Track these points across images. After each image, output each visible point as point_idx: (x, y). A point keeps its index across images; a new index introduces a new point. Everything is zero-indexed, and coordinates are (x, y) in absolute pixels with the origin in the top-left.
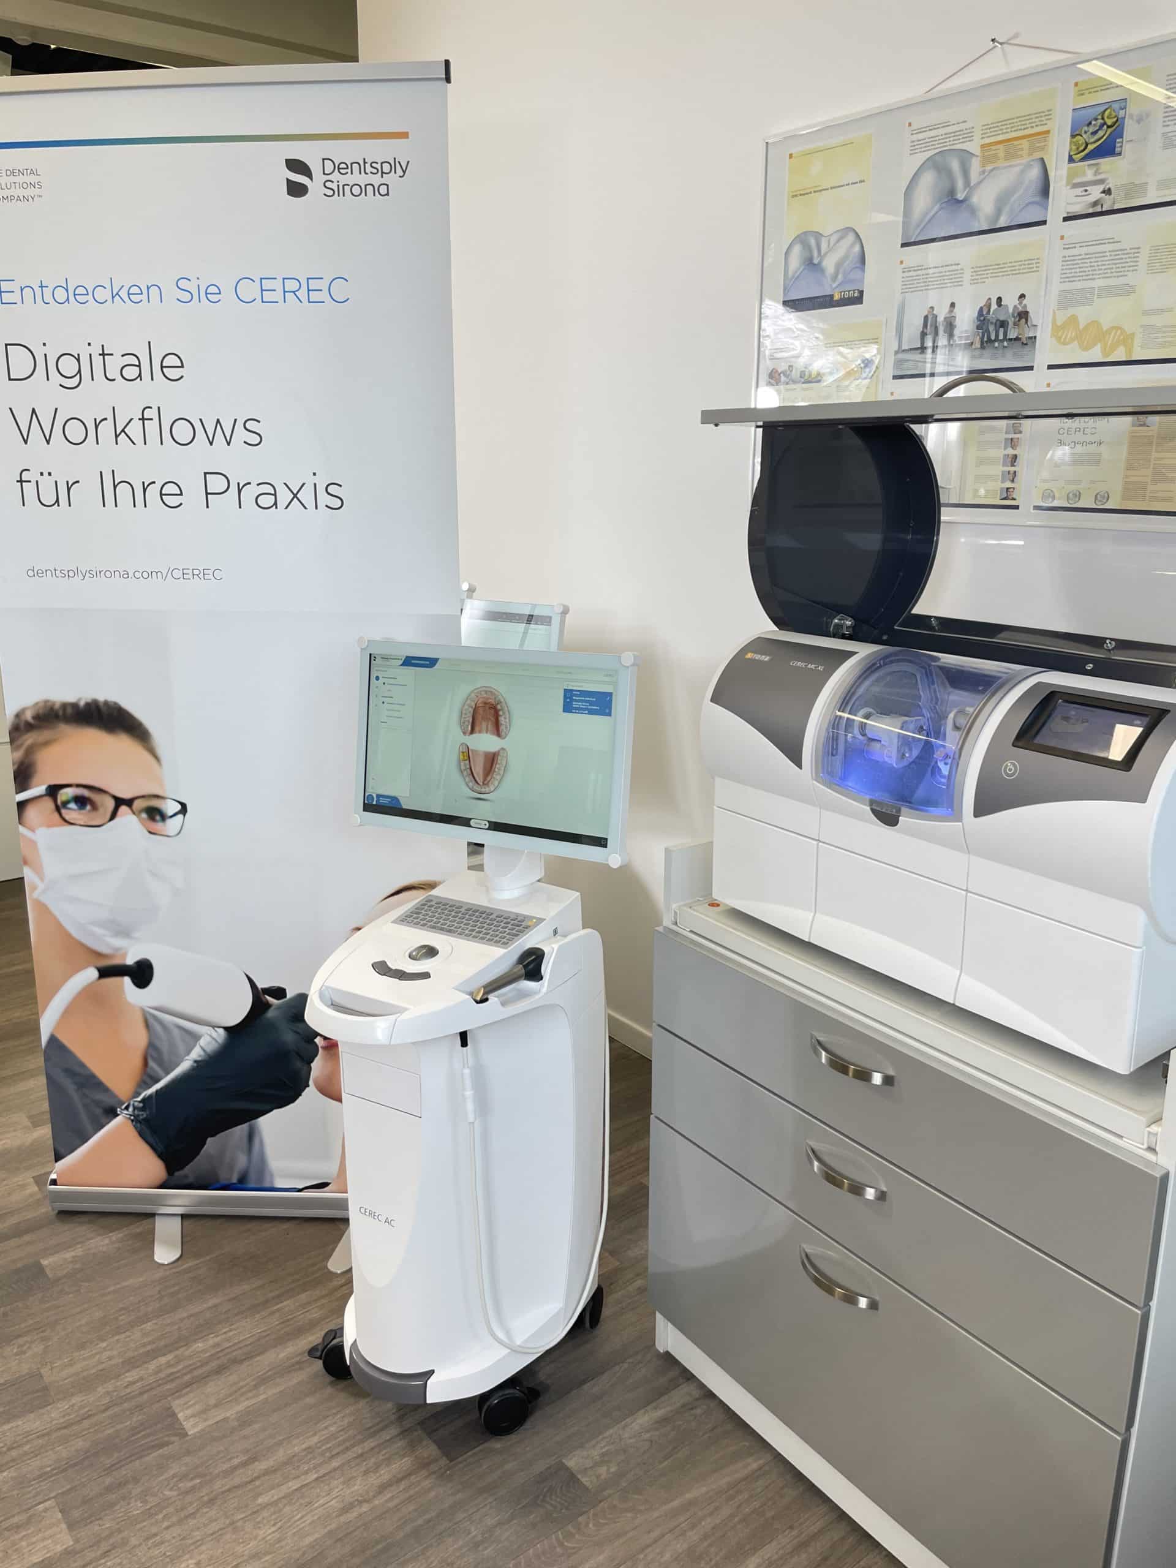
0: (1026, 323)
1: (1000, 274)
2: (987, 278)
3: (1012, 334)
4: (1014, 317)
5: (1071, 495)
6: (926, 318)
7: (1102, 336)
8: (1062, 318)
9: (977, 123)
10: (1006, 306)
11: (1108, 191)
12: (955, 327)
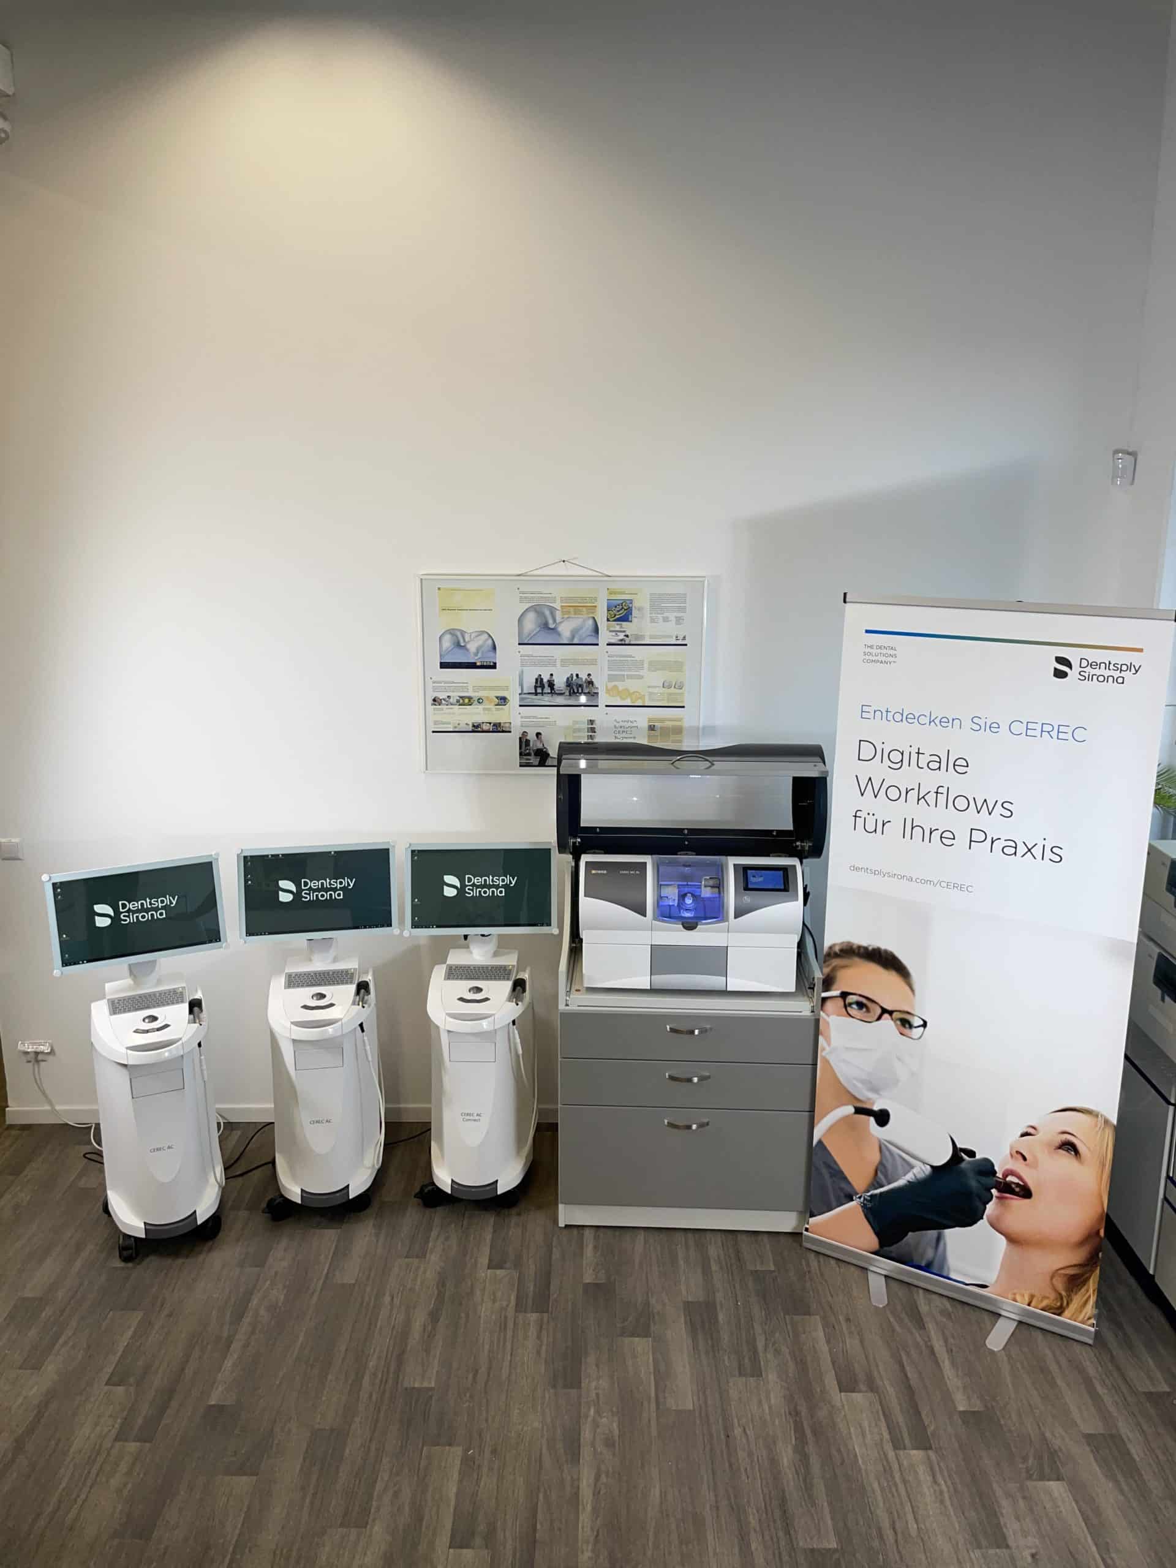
0: (593, 685)
3: (586, 691)
4: (586, 683)
6: (537, 680)
7: (630, 695)
8: (611, 685)
9: (557, 596)
10: (582, 679)
11: (627, 636)
12: (553, 685)
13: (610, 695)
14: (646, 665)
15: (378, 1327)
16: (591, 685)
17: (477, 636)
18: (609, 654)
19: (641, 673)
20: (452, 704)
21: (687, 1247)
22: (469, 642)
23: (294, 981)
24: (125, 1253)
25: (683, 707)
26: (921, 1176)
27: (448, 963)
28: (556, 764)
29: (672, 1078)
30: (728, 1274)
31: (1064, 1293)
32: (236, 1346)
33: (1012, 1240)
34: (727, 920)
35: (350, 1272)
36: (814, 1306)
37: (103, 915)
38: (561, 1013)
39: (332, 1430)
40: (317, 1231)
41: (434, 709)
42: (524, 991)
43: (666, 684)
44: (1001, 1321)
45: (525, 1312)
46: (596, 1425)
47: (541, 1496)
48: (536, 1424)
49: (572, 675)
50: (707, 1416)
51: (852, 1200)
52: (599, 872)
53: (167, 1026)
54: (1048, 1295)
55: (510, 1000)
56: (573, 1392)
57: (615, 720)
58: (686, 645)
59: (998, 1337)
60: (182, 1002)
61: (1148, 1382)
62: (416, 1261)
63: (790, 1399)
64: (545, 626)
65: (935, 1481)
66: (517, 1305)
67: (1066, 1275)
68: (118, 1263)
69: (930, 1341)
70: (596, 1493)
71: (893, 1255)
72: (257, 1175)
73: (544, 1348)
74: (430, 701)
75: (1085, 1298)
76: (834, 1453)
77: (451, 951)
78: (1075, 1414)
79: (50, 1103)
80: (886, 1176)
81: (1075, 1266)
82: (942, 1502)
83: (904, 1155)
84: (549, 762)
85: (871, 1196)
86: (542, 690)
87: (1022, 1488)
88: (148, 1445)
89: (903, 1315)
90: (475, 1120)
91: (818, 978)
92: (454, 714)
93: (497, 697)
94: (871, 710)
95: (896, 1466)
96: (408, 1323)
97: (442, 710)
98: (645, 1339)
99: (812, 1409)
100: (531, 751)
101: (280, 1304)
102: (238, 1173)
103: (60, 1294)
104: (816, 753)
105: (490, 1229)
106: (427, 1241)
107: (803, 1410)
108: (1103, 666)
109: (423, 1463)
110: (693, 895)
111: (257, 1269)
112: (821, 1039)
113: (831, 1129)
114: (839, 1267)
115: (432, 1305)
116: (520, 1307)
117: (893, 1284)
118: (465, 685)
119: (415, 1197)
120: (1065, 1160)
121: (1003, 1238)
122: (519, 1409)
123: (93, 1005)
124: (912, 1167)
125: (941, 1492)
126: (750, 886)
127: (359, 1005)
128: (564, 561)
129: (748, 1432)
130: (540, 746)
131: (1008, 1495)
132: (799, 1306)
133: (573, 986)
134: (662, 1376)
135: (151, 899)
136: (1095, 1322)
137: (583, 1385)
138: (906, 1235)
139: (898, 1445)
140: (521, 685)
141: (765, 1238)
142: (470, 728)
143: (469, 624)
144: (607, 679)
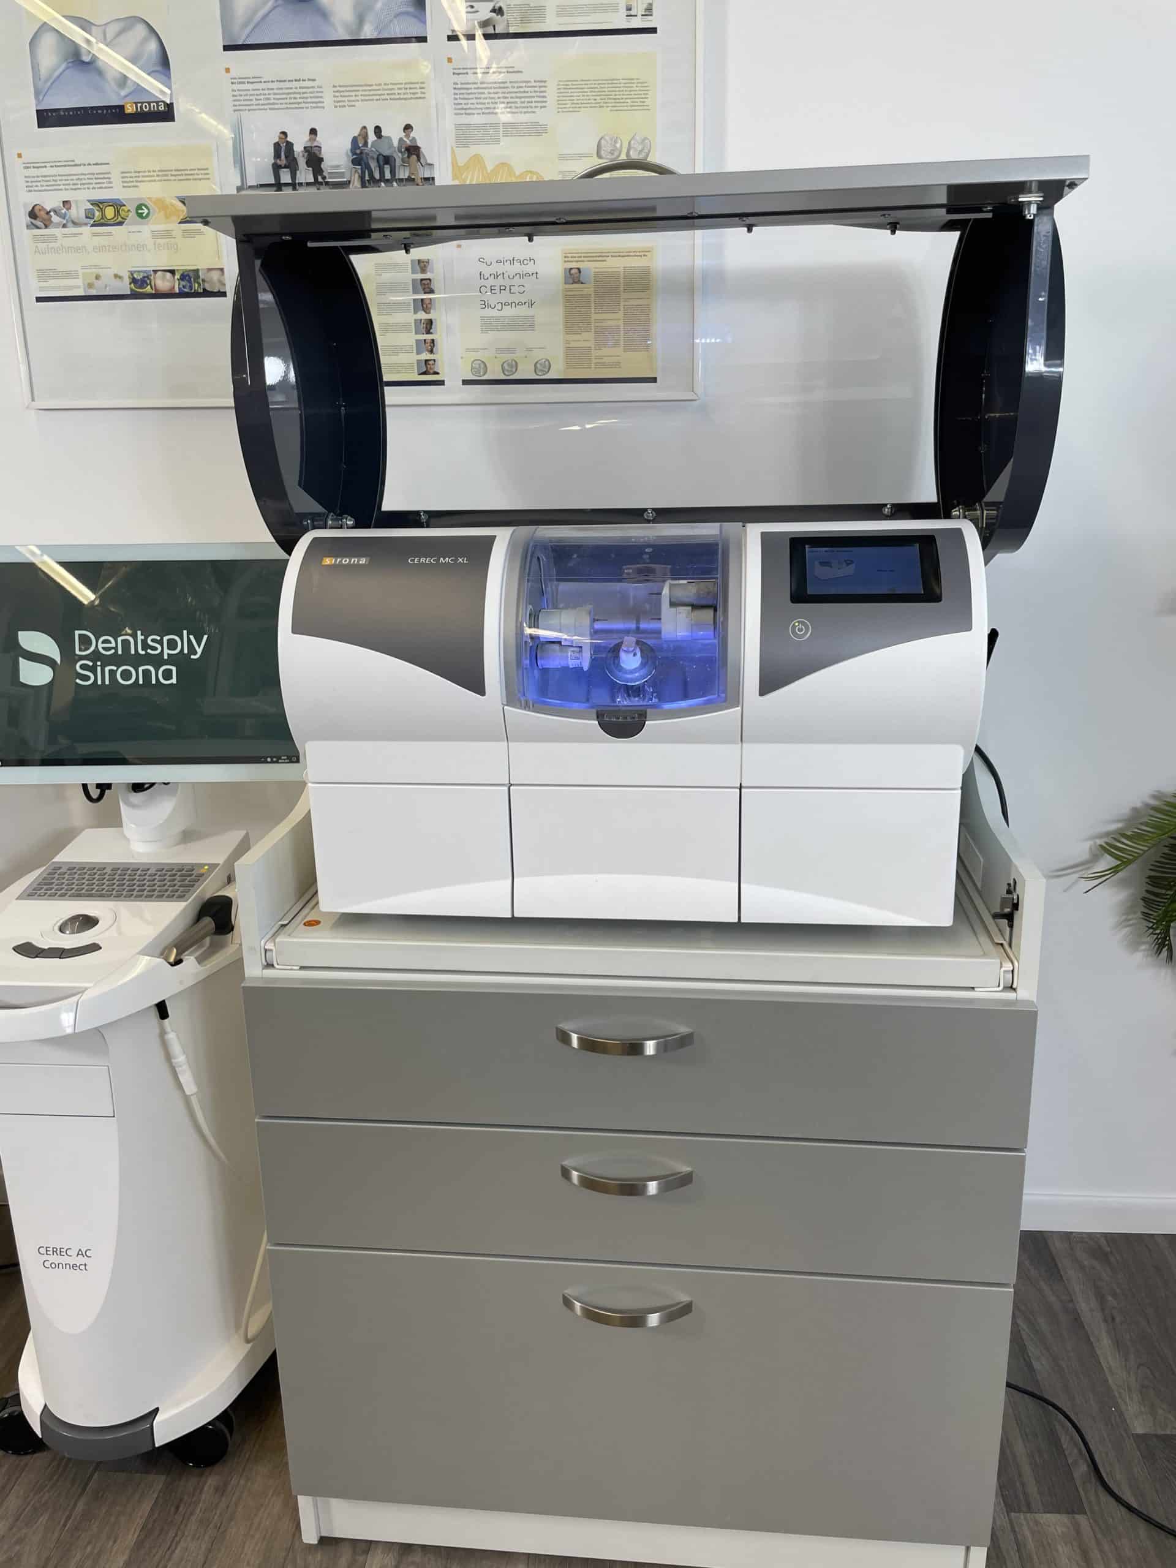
0: (419, 159)
1: (375, 98)
2: (358, 101)
3: (403, 174)
4: (401, 152)
5: (505, 365)
6: (277, 146)
10: (389, 138)
11: (499, 11)
12: (322, 160)
14: (552, 93)
16: (414, 157)
17: (119, 33)
18: (454, 64)
19: (541, 116)
22: (101, 49)
27: (56, 860)
29: (586, 1180)
34: (738, 701)
38: (250, 988)
41: (35, 239)
42: (227, 927)
43: (605, 148)
55: (166, 953)
86: (293, 177)
90: (74, 1267)
92: (82, 249)
93: (183, 201)
97: (54, 238)
118: (103, 169)
126: (810, 591)
140: (240, 163)
142: (125, 288)
144: (451, 140)
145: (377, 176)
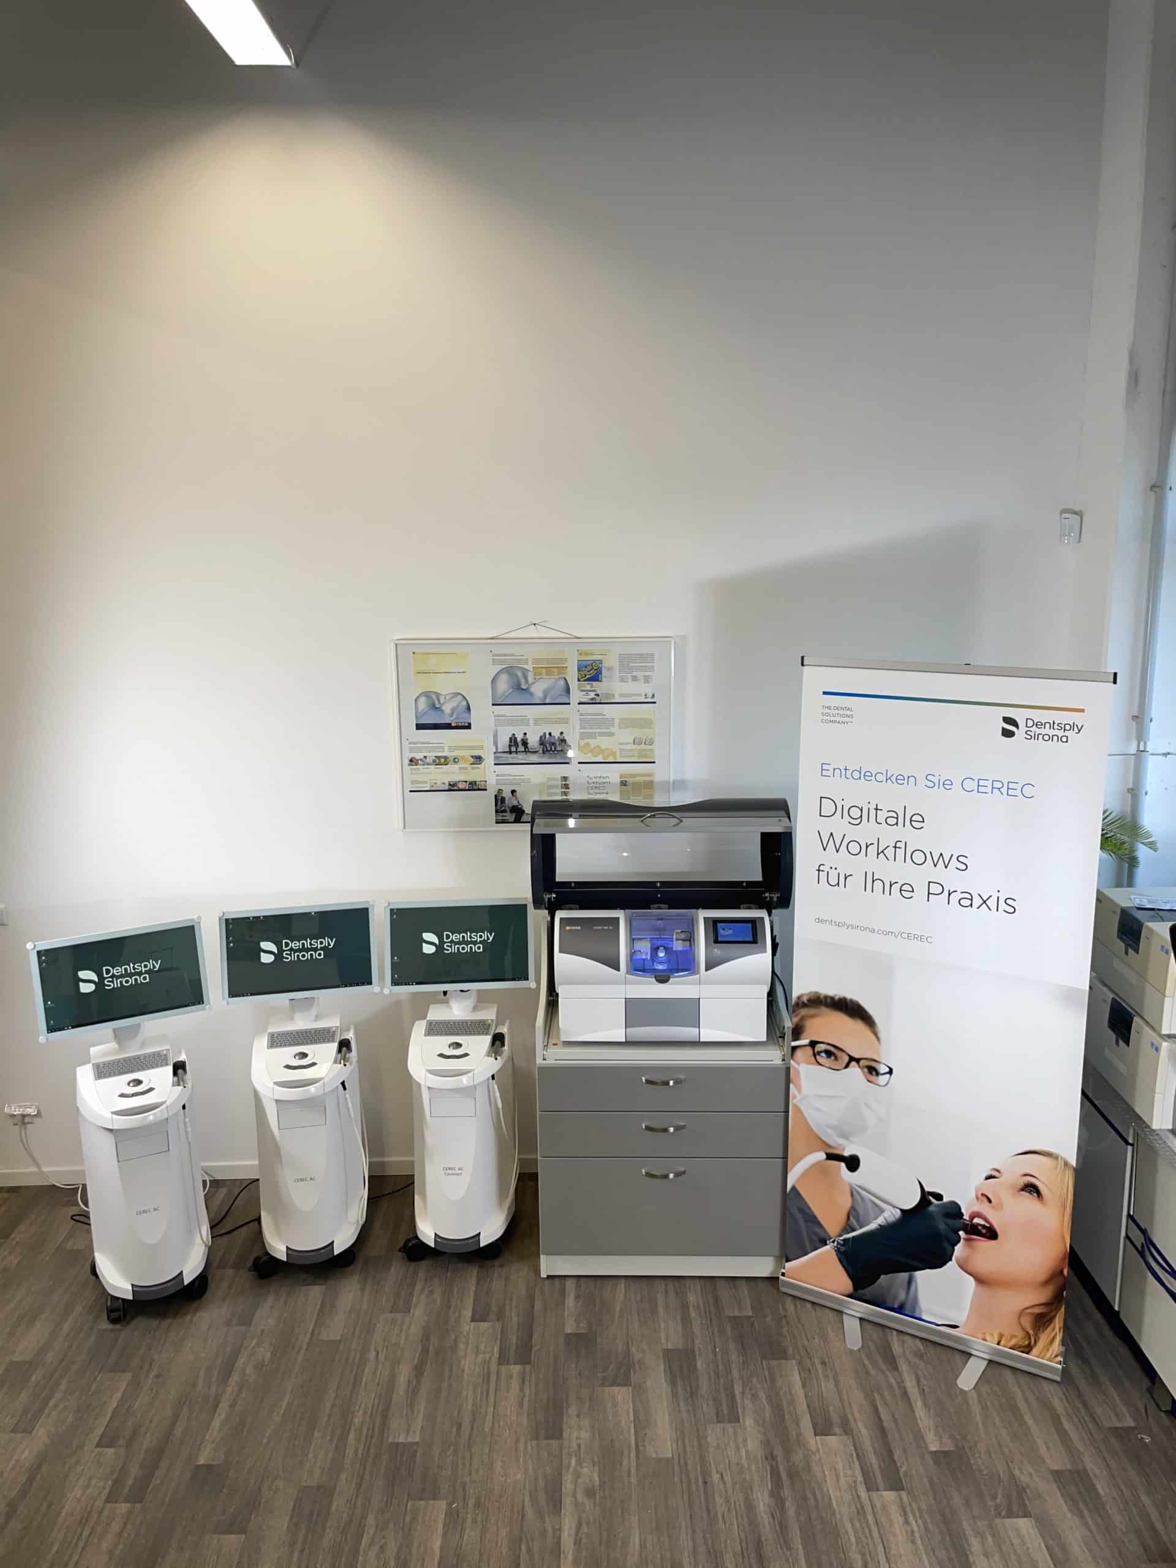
0: (565, 744)
3: (559, 748)
4: (558, 741)
6: (511, 739)
7: (602, 751)
8: (582, 743)
9: (529, 657)
10: (554, 737)
11: (598, 695)
12: (527, 744)
13: (582, 752)
14: (617, 722)
15: (363, 1383)
16: (563, 743)
17: (452, 698)
18: (581, 712)
19: (612, 730)
20: (428, 764)
21: (667, 1293)
22: (443, 704)
23: (277, 1041)
24: (115, 1315)
25: (654, 762)
26: (891, 1219)
27: (428, 1018)
28: (530, 820)
29: (648, 1128)
30: (707, 1320)
31: (1031, 1332)
32: (224, 1406)
33: (980, 1280)
34: (698, 972)
35: (335, 1329)
36: (790, 1351)
37: (87, 981)
38: (539, 1068)
39: (319, 1488)
40: (303, 1288)
41: (411, 769)
42: (503, 1045)
43: (636, 741)
44: (972, 1359)
45: (508, 1364)
46: (577, 1476)
47: (523, 1547)
48: (519, 1476)
49: (545, 733)
50: (686, 1464)
51: (826, 1244)
52: (573, 928)
53: (151, 1089)
54: (1016, 1334)
55: (488, 1055)
56: (554, 1443)
57: (588, 777)
58: (654, 703)
59: (969, 1377)
60: (167, 1064)
61: (1113, 1417)
62: (399, 1316)
63: (767, 1444)
64: (518, 688)
65: (907, 1522)
66: (500, 1358)
67: (1033, 1314)
68: (105, 1325)
69: (903, 1382)
70: (577, 1542)
71: (867, 1298)
72: (243, 1231)
73: (527, 1399)
74: (406, 762)
75: (1051, 1337)
76: (810, 1496)
77: (432, 1006)
78: (1043, 1450)
79: (38, 1166)
80: (858, 1220)
81: (1041, 1305)
82: (913, 1542)
83: (873, 1199)
84: (525, 818)
85: (844, 1240)
86: (516, 748)
87: (990, 1526)
88: (138, 1505)
89: (878, 1357)
90: (457, 1174)
91: (788, 1028)
92: (430, 773)
93: (472, 757)
94: (831, 768)
95: (868, 1509)
96: (393, 1379)
97: (419, 769)
98: (625, 1388)
99: (788, 1452)
100: (507, 808)
101: (266, 1363)
102: (223, 1231)
103: (50, 1357)
104: (781, 807)
105: (474, 1280)
106: (411, 1294)
107: (778, 1452)
108: (1048, 725)
109: (408, 1519)
110: (666, 949)
111: (242, 1329)
112: (792, 1088)
113: (805, 1174)
114: (815, 1310)
115: (416, 1361)
116: (503, 1360)
117: (868, 1327)
118: (441, 745)
119: (400, 1250)
120: (1028, 1201)
121: (971, 1279)
122: (502, 1461)
123: (78, 1069)
124: (882, 1211)
125: (913, 1532)
126: (720, 939)
127: (340, 1063)
128: (535, 624)
129: (725, 1477)
130: (515, 803)
131: (978, 1533)
132: (775, 1350)
133: (550, 1040)
134: (642, 1423)
135: (134, 964)
136: (1062, 1360)
137: (564, 1435)
138: (880, 1276)
139: (871, 1487)
140: (496, 744)
141: (744, 1282)
142: (447, 787)
143: (443, 686)
144: (577, 737)
145: (549, 749)
